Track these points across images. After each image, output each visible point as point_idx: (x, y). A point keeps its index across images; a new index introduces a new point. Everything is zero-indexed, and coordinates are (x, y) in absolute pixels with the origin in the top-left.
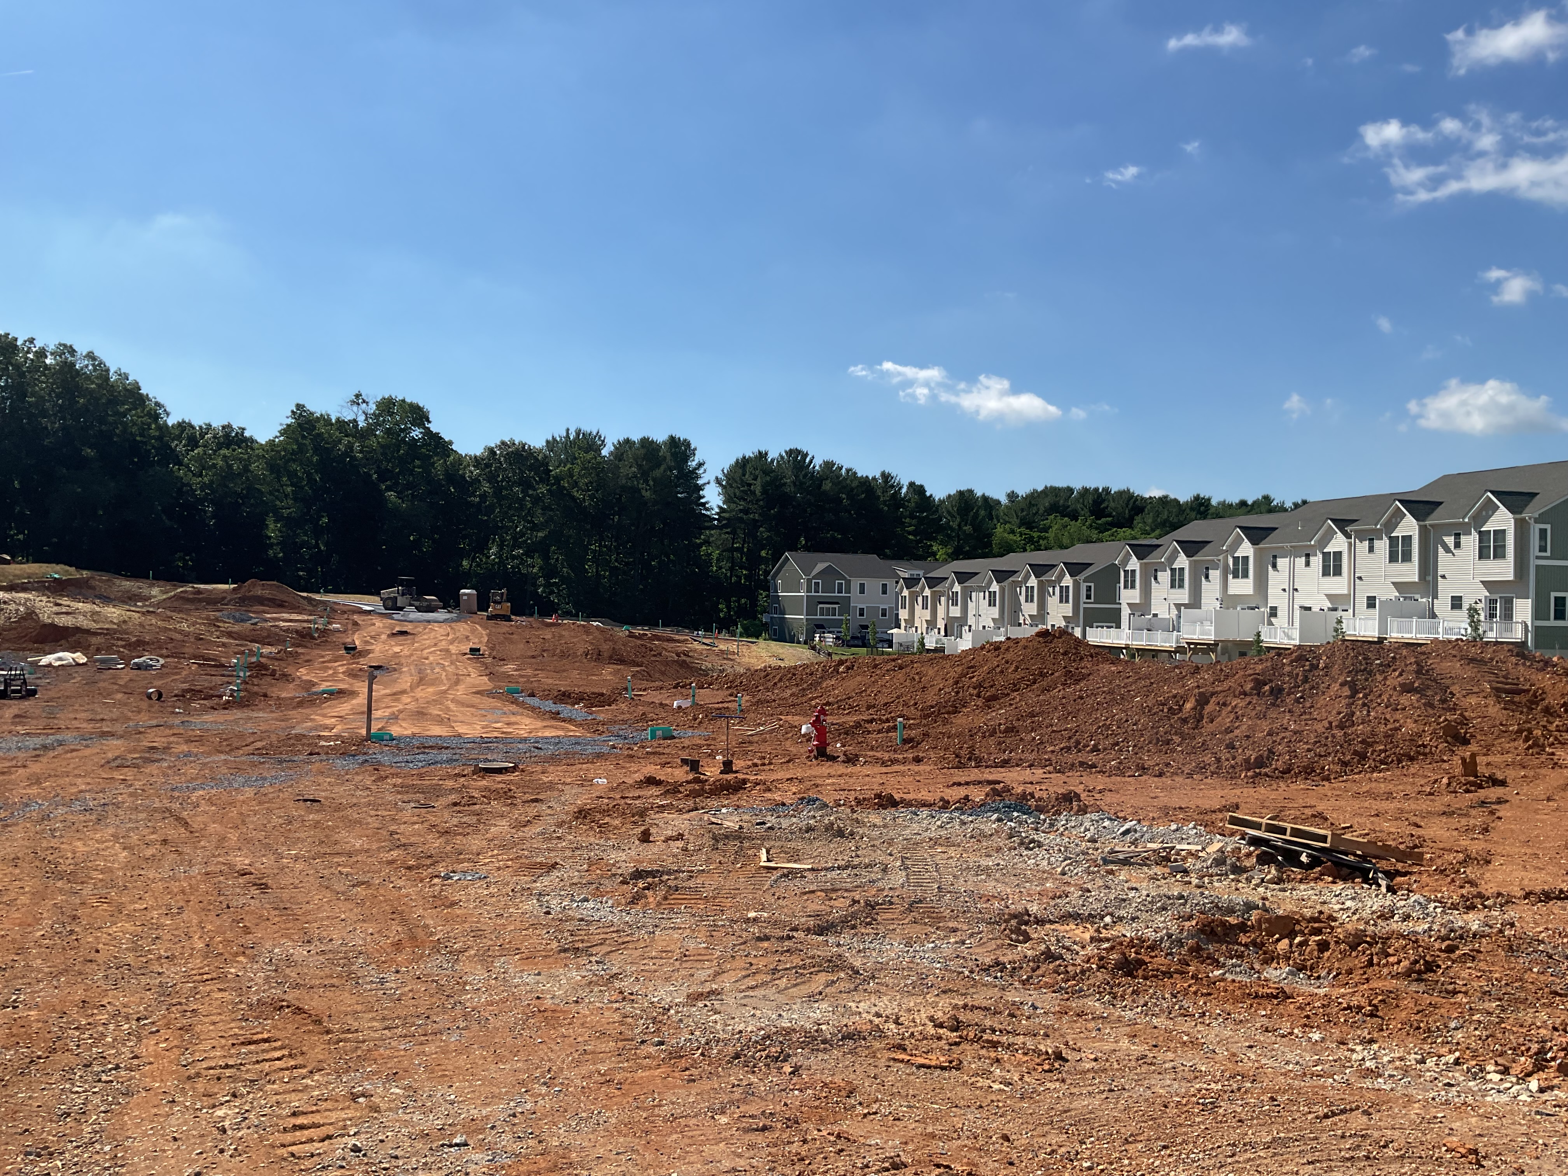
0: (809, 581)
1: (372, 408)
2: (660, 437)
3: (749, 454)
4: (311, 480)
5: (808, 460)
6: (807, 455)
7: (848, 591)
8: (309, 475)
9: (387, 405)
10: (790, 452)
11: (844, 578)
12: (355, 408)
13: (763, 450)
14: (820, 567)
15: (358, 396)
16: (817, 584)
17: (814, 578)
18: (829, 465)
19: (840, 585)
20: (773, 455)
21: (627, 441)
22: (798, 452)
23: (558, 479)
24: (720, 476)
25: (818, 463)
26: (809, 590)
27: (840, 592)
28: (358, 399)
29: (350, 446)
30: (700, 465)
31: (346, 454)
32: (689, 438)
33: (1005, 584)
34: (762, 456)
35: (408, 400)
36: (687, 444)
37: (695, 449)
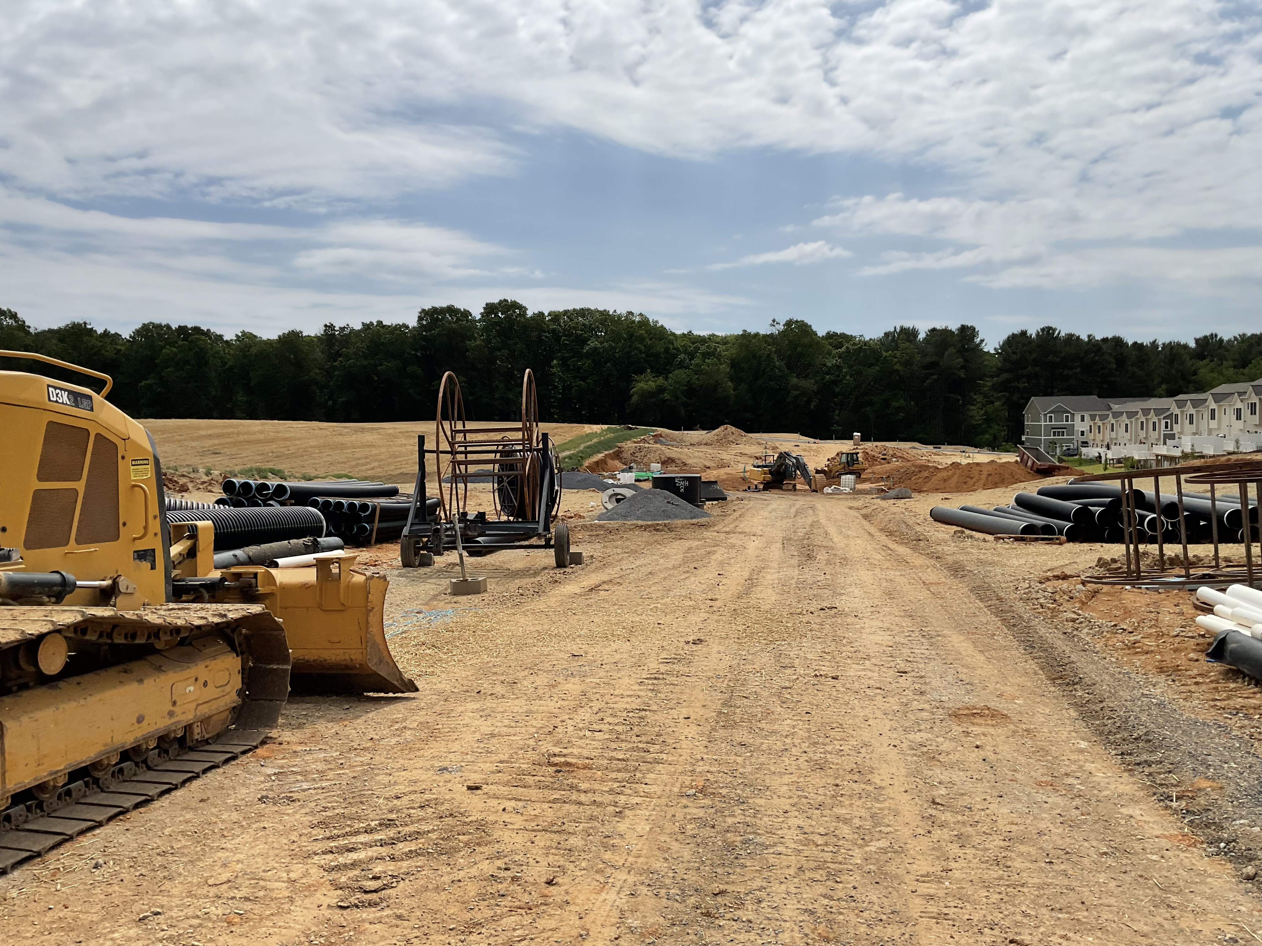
0: (1045, 416)
1: (781, 327)
2: (954, 326)
3: (1016, 332)
5: (1056, 334)
6: (1054, 330)
7: (1073, 420)
9: (789, 324)
10: (1043, 330)
11: (1069, 412)
12: (773, 327)
13: (1024, 329)
14: (1055, 405)
15: (774, 321)
16: (1051, 417)
17: (1049, 413)
18: (1070, 336)
19: (1067, 417)
20: (1032, 332)
21: (934, 330)
22: (1050, 328)
24: (998, 347)
25: (1063, 334)
26: (1045, 421)
27: (1067, 421)
28: (774, 323)
29: (770, 351)
30: (982, 341)
31: (768, 356)
32: (974, 325)
33: (1133, 420)
34: (1024, 333)
35: (800, 320)
36: (973, 329)
37: (978, 332)
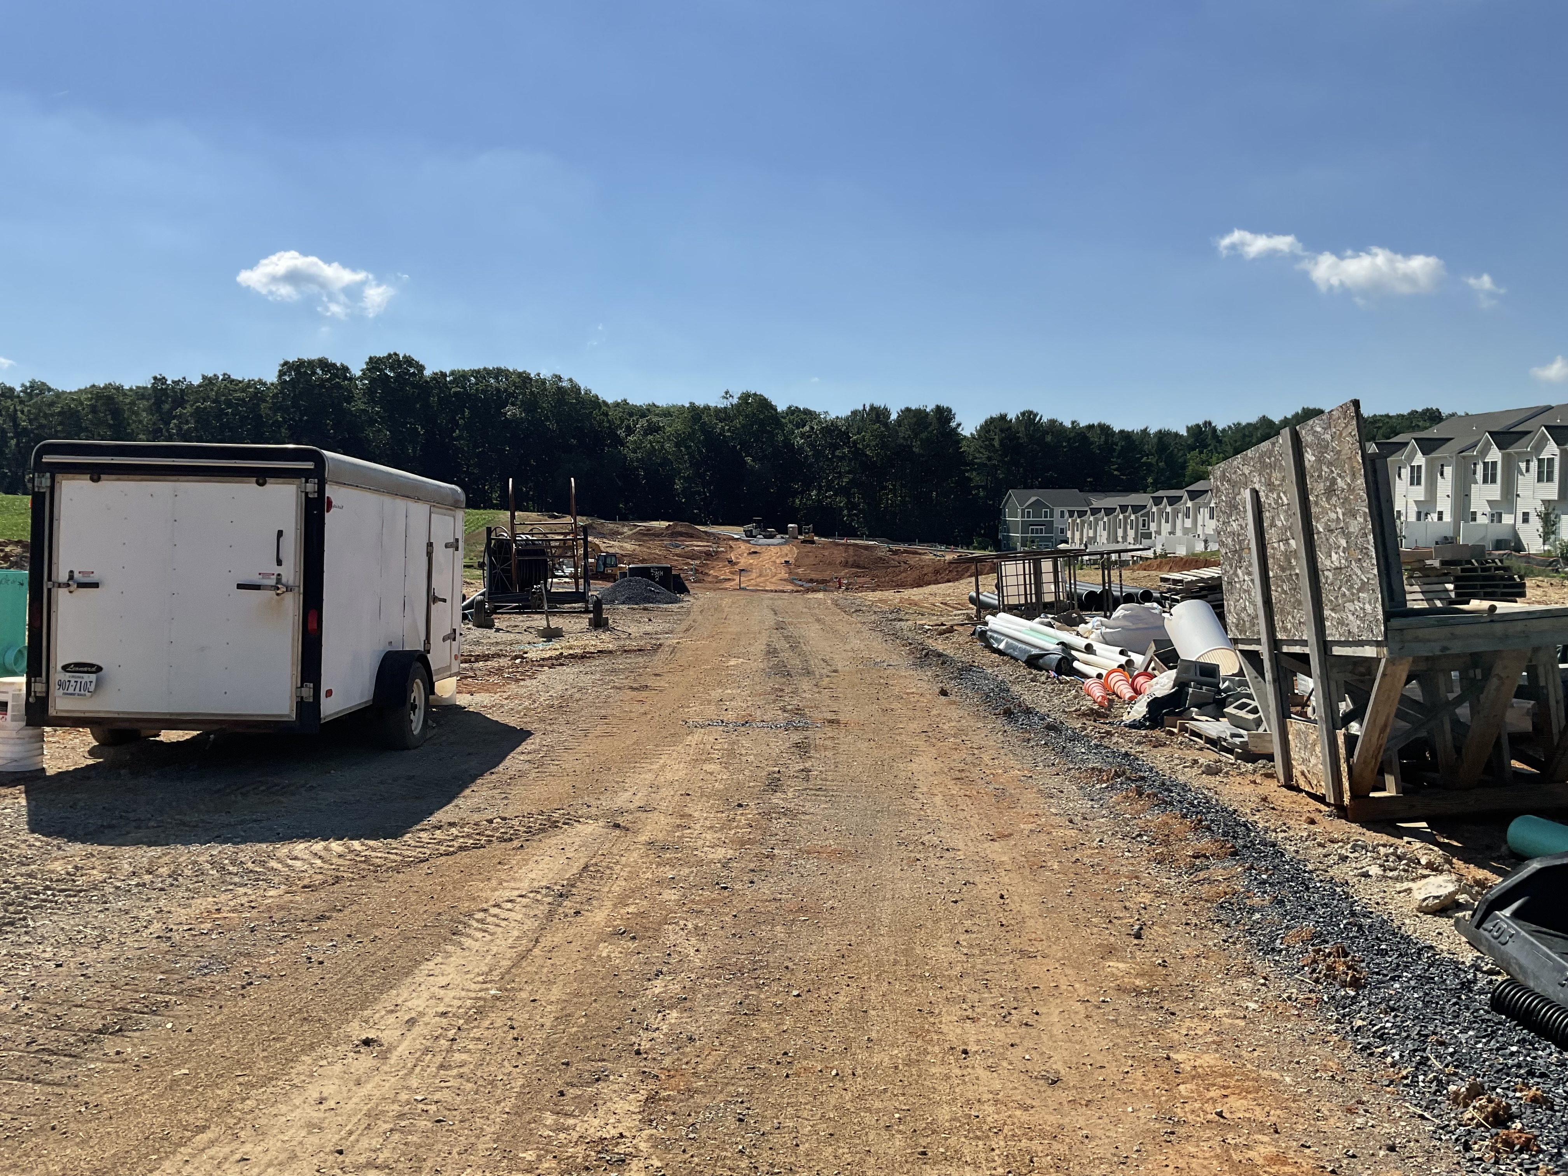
0: (1023, 511)
1: (735, 401)
2: (929, 407)
4: (700, 452)
5: (1037, 419)
7: (1052, 516)
8: (698, 447)
9: (745, 397)
10: (1023, 414)
11: (1048, 507)
12: (725, 400)
13: (1003, 412)
14: (1033, 499)
15: (727, 393)
16: (1029, 512)
17: (1028, 507)
18: (1053, 422)
20: (1012, 416)
21: (908, 410)
22: (1031, 412)
23: (855, 443)
24: (975, 431)
25: (1045, 419)
26: (1023, 517)
27: (1046, 517)
28: (727, 395)
29: (723, 428)
30: (959, 424)
31: (720, 434)
32: (950, 406)
34: (1003, 418)
35: (758, 393)
36: (949, 410)
37: (954, 414)
